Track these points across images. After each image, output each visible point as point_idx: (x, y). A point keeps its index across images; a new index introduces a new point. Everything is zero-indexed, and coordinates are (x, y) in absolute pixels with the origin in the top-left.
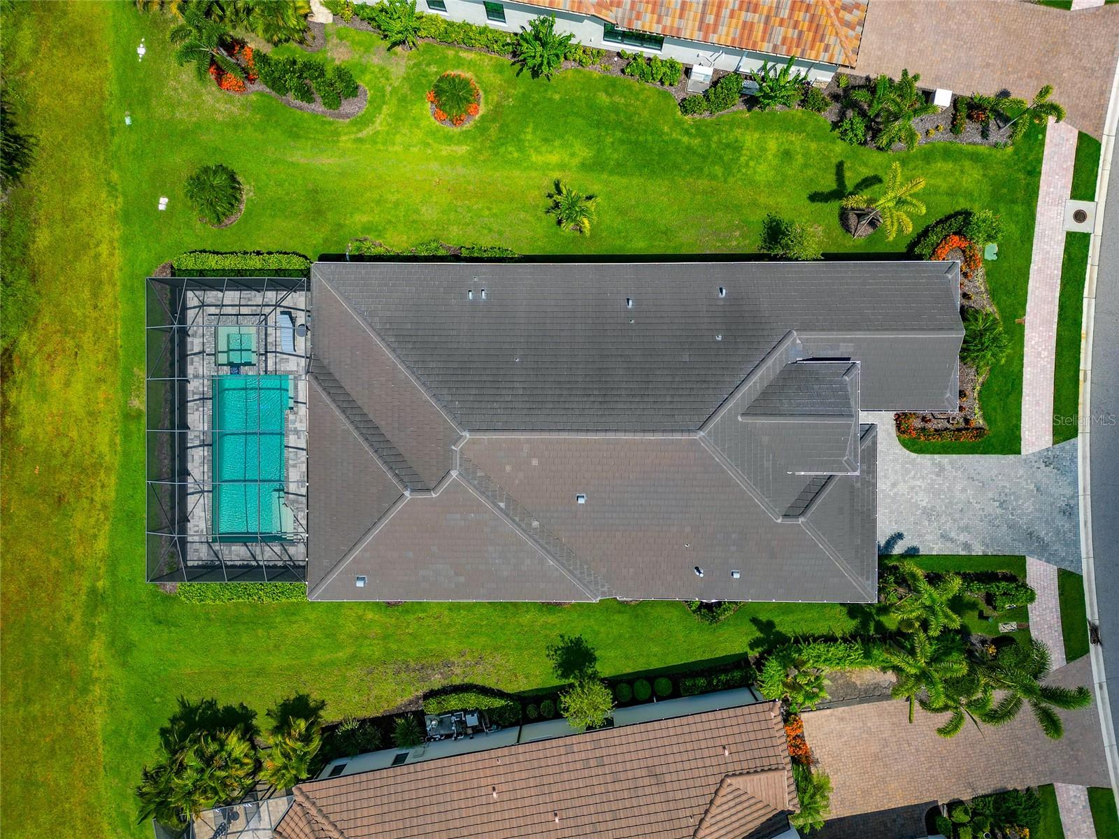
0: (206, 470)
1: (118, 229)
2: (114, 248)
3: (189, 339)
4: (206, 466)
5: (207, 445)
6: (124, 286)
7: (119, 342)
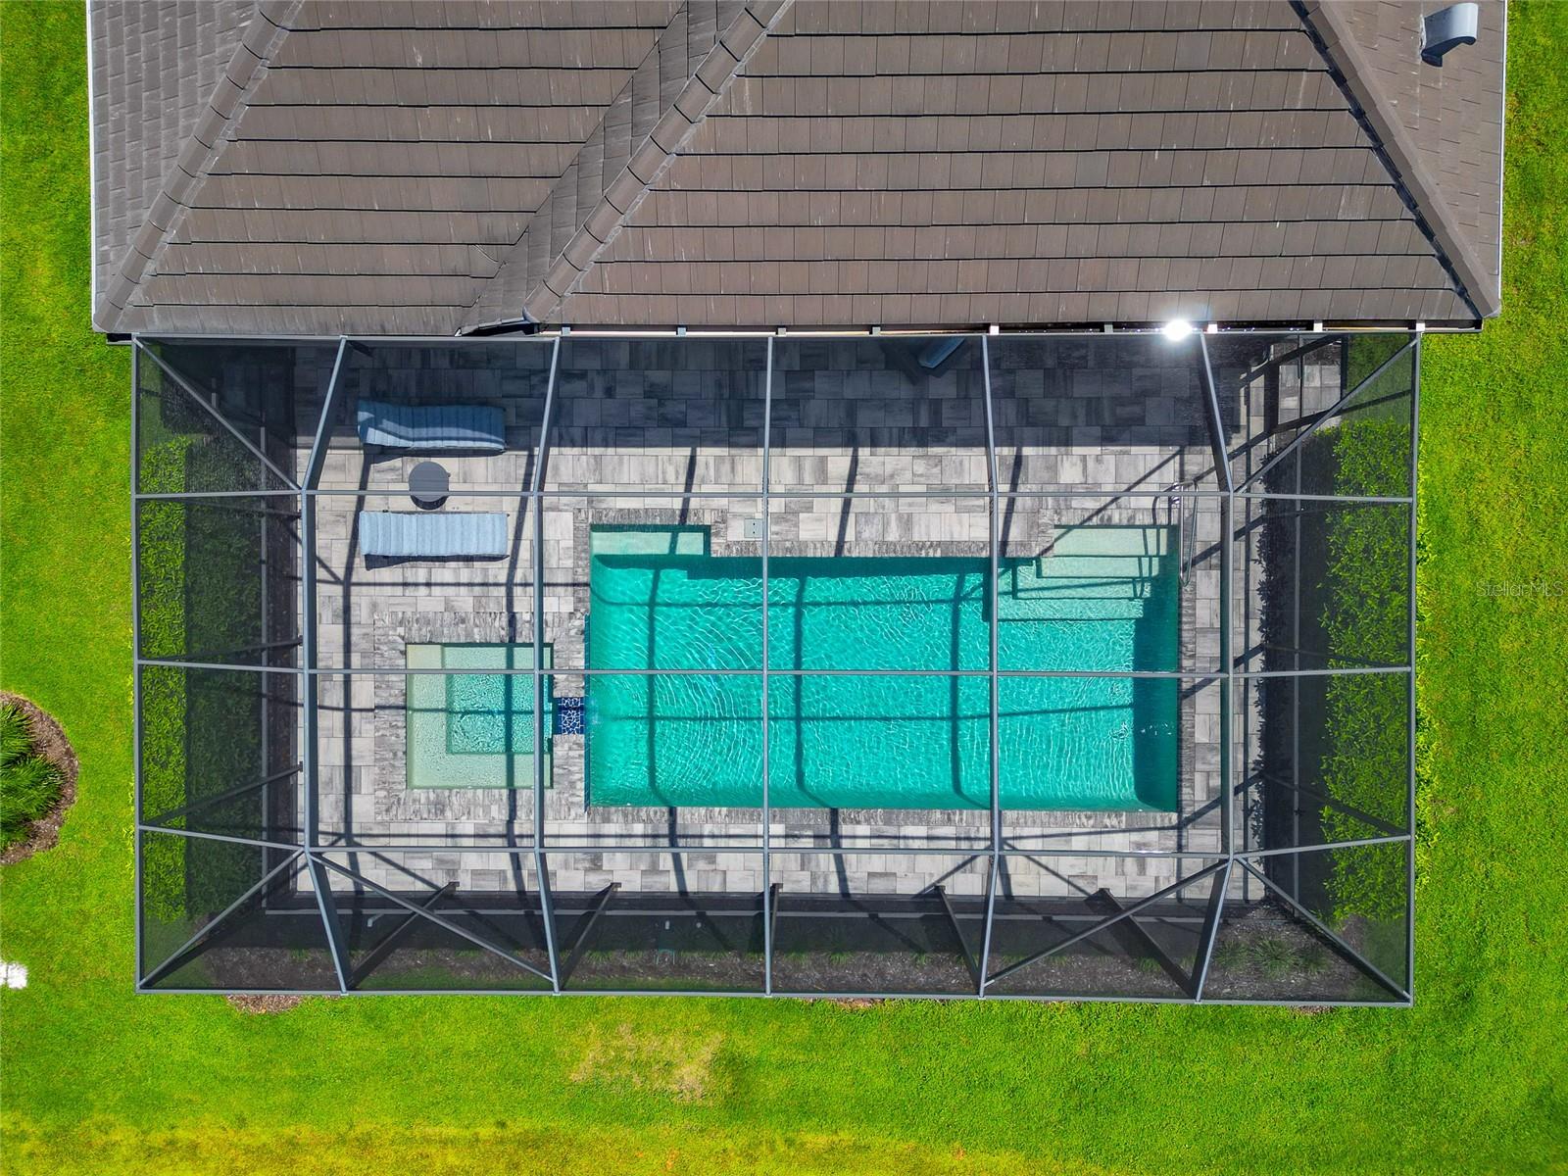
0: (922, 831)
1: (105, 1128)
2: (172, 1143)
3: (466, 884)
4: (909, 830)
5: (834, 824)
6: (296, 1111)
7: (486, 1131)
